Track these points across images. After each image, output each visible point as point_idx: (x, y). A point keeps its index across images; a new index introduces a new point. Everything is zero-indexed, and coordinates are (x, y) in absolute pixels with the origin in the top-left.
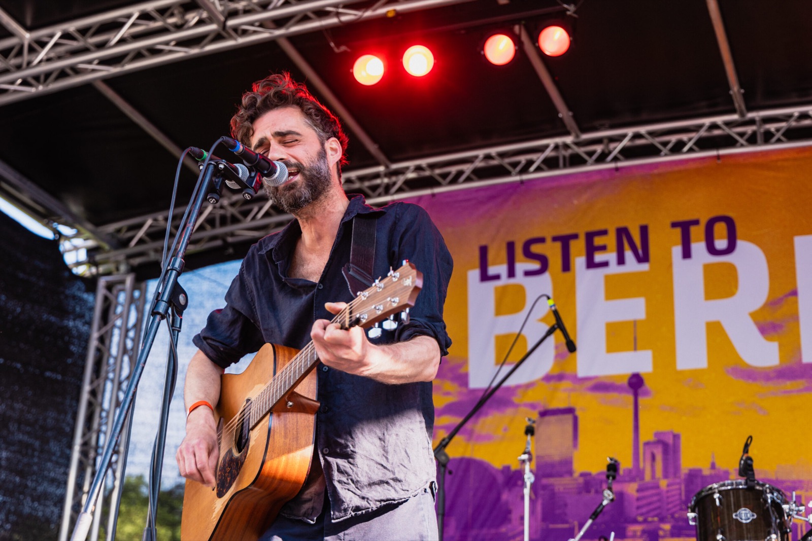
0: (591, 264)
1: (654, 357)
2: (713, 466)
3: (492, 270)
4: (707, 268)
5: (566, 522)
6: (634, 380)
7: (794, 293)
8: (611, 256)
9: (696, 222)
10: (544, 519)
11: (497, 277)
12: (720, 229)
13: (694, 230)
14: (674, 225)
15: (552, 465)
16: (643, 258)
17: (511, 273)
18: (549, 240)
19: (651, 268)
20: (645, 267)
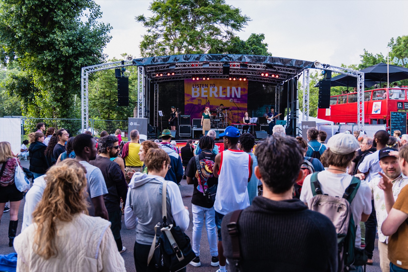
1: (208, 96)
4: (213, 88)
6: (206, 97)
7: (219, 91)
8: (205, 87)
12: (214, 85)
13: (211, 85)
16: (207, 87)
17: (196, 87)
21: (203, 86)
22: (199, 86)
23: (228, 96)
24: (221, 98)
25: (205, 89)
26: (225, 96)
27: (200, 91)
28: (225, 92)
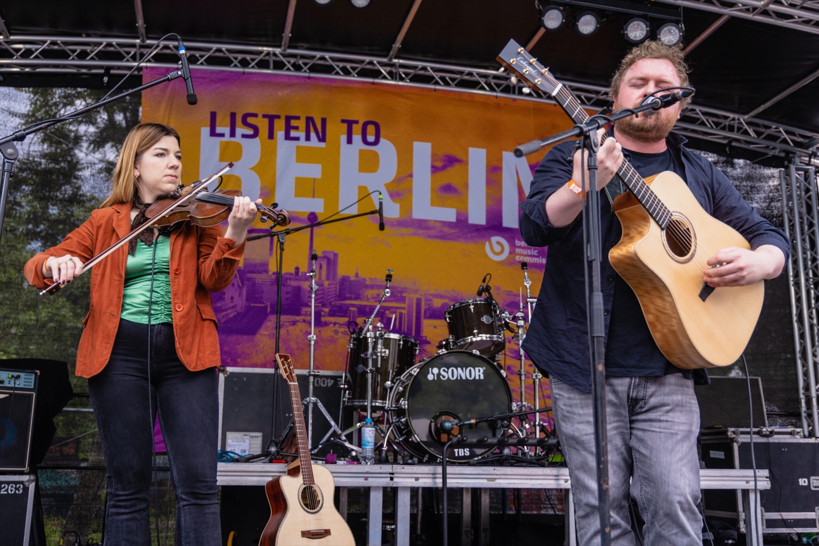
0: (288, 137)
1: (325, 203)
2: (357, 275)
3: (219, 130)
4: (362, 152)
5: (263, 303)
6: (311, 217)
7: (411, 176)
8: (301, 134)
9: (357, 122)
10: (247, 300)
11: (222, 135)
12: (371, 129)
13: (354, 126)
14: (343, 121)
15: (255, 266)
16: (322, 139)
17: (233, 134)
18: (260, 116)
19: (326, 145)
20: (323, 145)
21: (288, 128)
22: (263, 125)
23: (478, 216)
24: (422, 225)
25: (303, 156)
26: (450, 215)
27: (265, 167)
28: (455, 182)
